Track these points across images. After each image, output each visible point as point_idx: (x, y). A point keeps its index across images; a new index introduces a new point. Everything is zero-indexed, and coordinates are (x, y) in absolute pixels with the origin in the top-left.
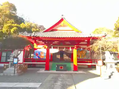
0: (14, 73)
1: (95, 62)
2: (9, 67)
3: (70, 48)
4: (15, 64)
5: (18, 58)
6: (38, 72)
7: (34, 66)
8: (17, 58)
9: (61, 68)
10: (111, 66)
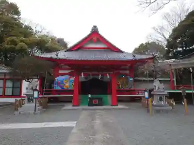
1: (140, 93)
2: (26, 103)
3: (108, 75)
9: (95, 102)
10: (161, 99)
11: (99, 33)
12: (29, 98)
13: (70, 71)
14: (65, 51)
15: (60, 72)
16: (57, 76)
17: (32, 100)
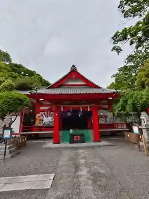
0: (5, 156)
4: (7, 139)
5: (11, 129)
7: (37, 137)
8: (9, 128)
9: (77, 138)
11: (78, 71)
15: (42, 108)
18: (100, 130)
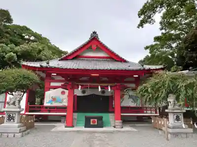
2: (5, 121)
6: (53, 130)
9: (94, 122)
10: (178, 119)
11: (100, 40)
12: (9, 116)
13: (63, 83)
14: (59, 60)
15: (53, 84)
16: (49, 89)
17: (13, 118)
18: (122, 114)
